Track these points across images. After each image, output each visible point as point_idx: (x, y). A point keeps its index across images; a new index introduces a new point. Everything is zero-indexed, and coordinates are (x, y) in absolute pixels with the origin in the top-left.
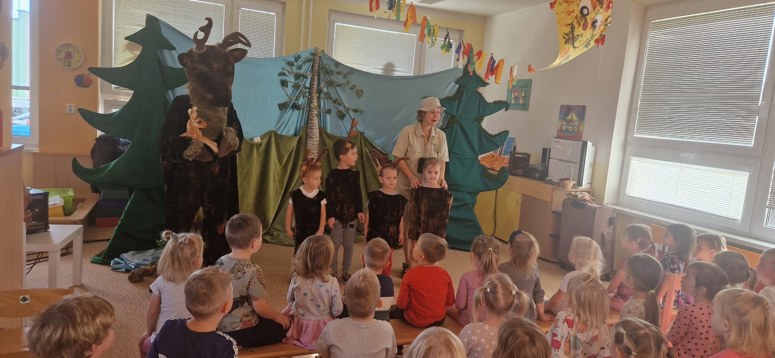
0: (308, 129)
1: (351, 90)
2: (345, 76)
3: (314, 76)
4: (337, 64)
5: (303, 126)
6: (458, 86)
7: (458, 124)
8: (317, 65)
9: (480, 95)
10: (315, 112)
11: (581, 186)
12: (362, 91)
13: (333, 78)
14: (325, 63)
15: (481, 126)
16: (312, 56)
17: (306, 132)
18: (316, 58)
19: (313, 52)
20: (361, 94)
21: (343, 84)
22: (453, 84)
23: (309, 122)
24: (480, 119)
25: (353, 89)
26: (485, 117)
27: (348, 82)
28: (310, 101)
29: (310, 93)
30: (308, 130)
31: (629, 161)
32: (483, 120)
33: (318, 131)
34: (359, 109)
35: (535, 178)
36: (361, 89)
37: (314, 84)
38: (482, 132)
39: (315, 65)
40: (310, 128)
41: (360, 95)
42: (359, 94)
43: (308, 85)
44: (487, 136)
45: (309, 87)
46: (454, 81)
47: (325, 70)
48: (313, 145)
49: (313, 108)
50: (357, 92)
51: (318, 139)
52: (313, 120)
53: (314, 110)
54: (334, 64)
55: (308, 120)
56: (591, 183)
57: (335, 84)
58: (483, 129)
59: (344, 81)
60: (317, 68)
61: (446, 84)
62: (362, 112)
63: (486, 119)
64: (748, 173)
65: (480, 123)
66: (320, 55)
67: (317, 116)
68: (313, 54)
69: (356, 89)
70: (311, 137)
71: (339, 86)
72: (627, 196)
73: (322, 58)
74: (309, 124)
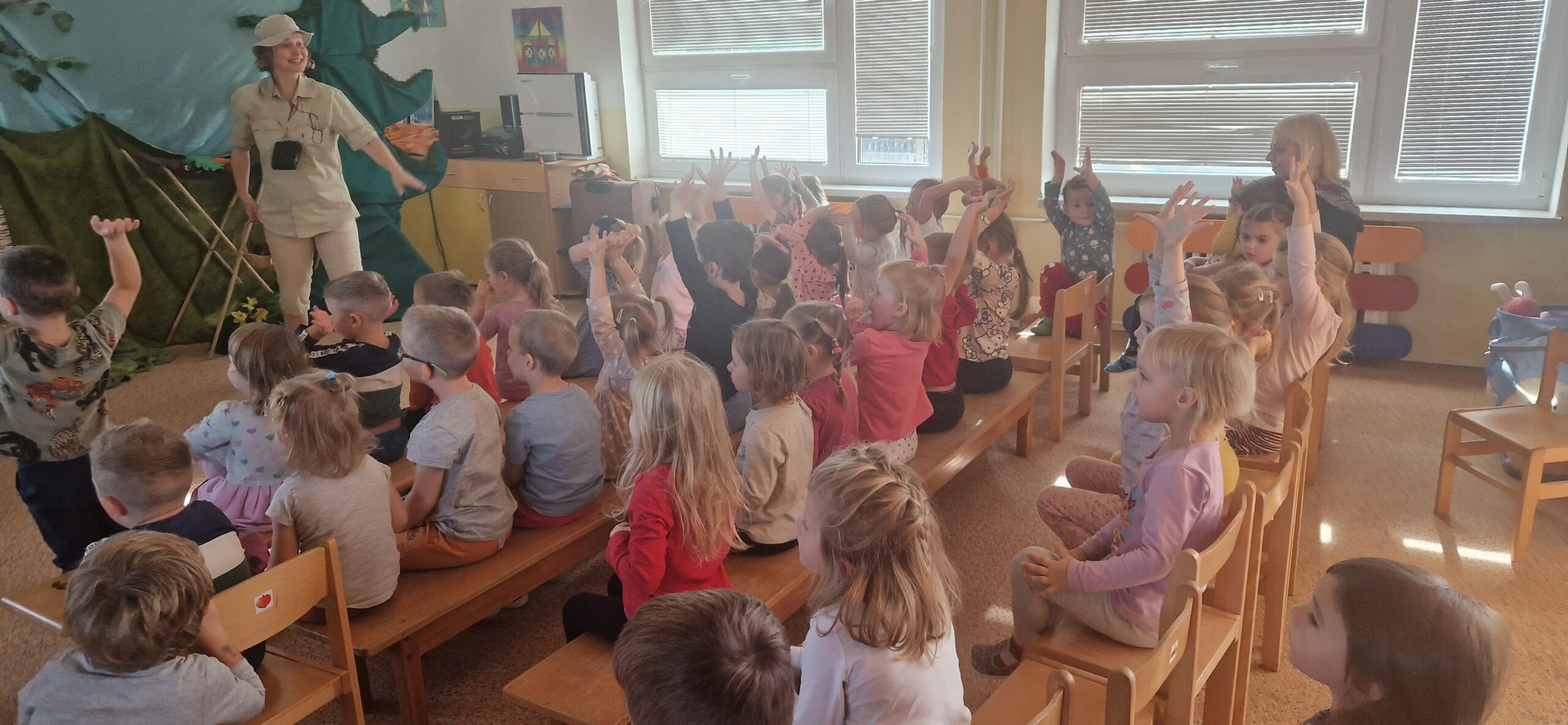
1: (38, 15)
7: (326, 69)
9: (357, 2)
11: (590, 154)
12: (69, 16)
15: (375, 67)
20: (67, 24)
24: (369, 53)
25: (42, 13)
26: (378, 47)
31: (654, 97)
34: (73, 62)
35: (501, 156)
36: (64, 12)
41: (65, 26)
42: (62, 23)
50: (56, 21)
56: (602, 147)
62: (82, 66)
64: (825, 90)
69: (49, 14)
72: (663, 158)
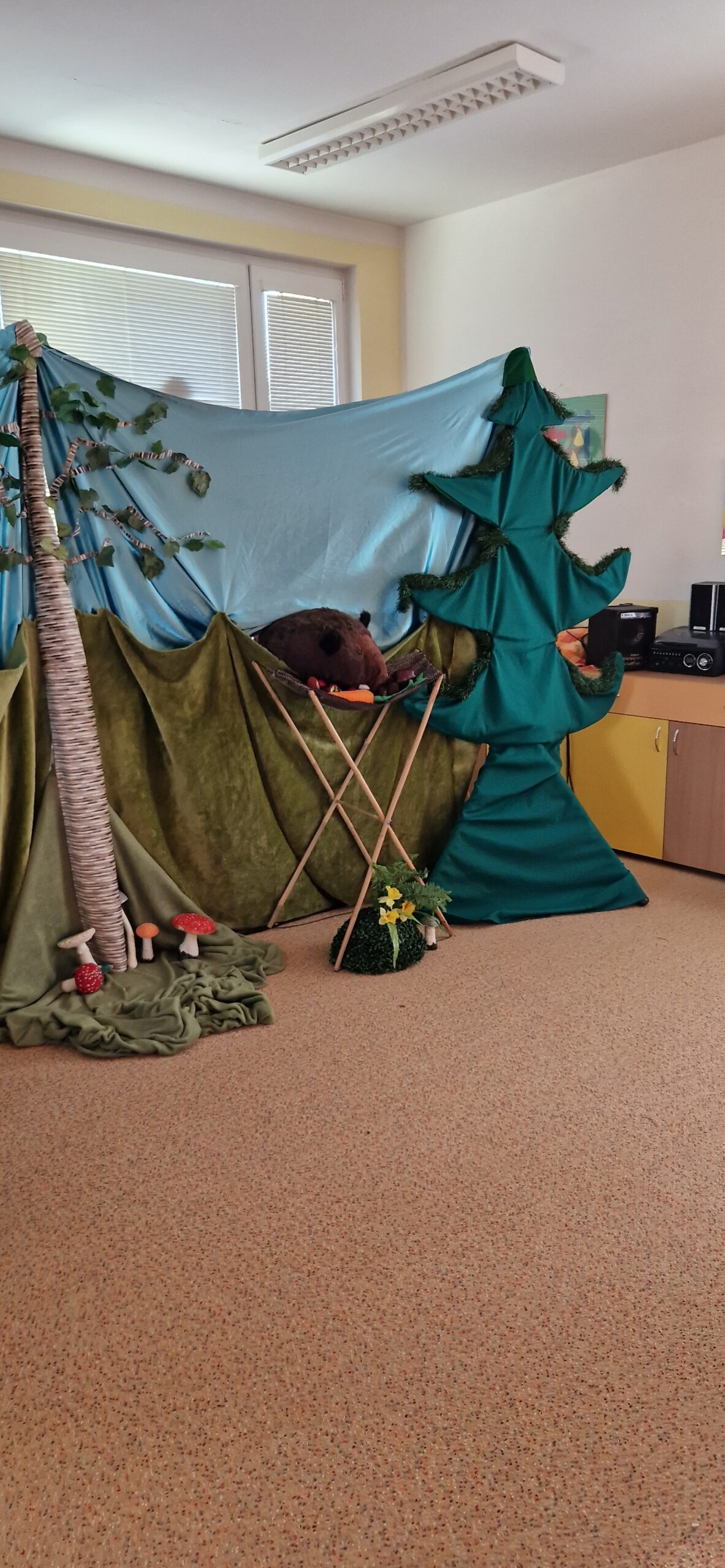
0: (40, 631)
1: (169, 472)
2: (143, 423)
3: (31, 433)
4: (108, 383)
5: (19, 623)
6: (490, 424)
7: (505, 548)
8: (34, 392)
9: (556, 448)
10: (58, 568)
12: (207, 474)
13: (102, 437)
14: (63, 385)
15: (562, 545)
16: (11, 358)
17: (39, 643)
18: (28, 366)
19: (13, 342)
20: (204, 485)
21: (138, 455)
22: (479, 421)
23: (39, 604)
24: (558, 525)
25: (175, 470)
26: (569, 515)
27: (157, 448)
28: (32, 530)
29: (29, 501)
30: (44, 635)
32: (567, 524)
33: (77, 632)
34: (205, 540)
36: (201, 467)
37: (34, 466)
38: (568, 563)
39: (27, 394)
40: (51, 627)
41: (202, 488)
42: (197, 484)
43: (14, 472)
44: (584, 574)
45: (17, 477)
46: (481, 412)
47: (68, 407)
48: (73, 683)
49: (45, 555)
50: (190, 481)
51: (84, 662)
52: (53, 597)
53: (52, 559)
54: (98, 383)
55: (33, 600)
57: (114, 457)
58: (572, 556)
59: (138, 444)
60: (35, 403)
61: (459, 424)
62: (216, 546)
63: (577, 520)
65: (559, 537)
66: (38, 355)
67: (67, 580)
68: (18, 352)
69: (183, 470)
70: (58, 658)
71: (125, 462)
73: (45, 360)
74: (42, 613)
